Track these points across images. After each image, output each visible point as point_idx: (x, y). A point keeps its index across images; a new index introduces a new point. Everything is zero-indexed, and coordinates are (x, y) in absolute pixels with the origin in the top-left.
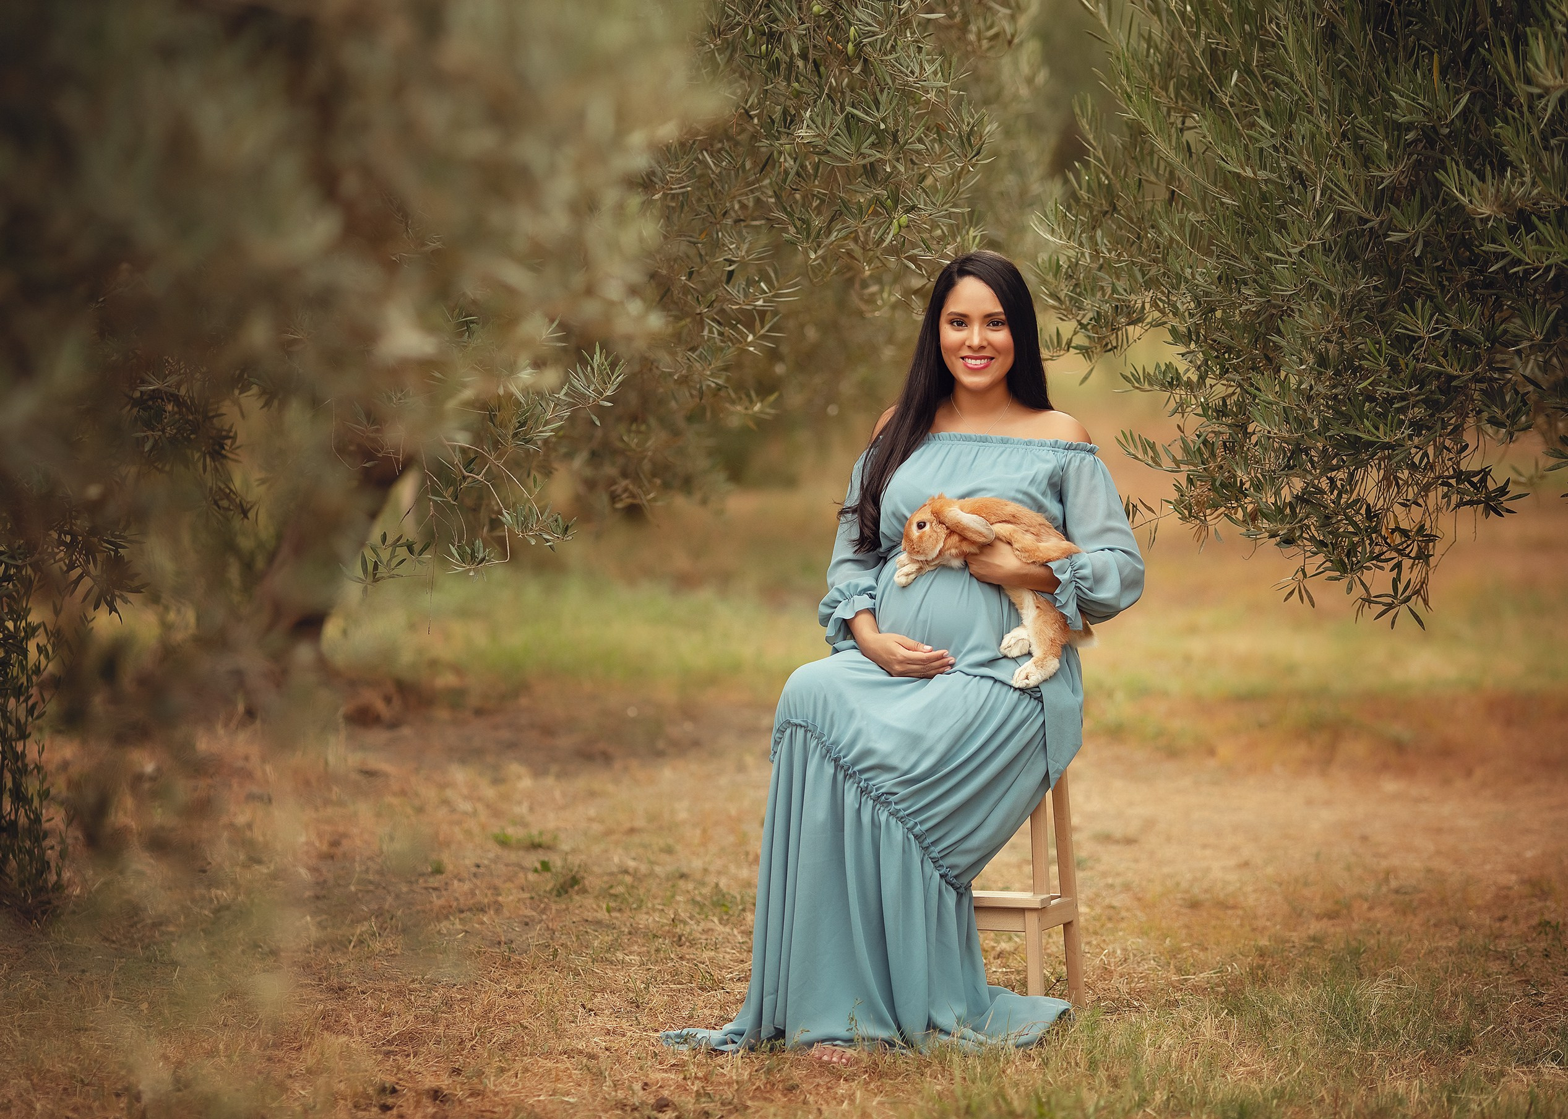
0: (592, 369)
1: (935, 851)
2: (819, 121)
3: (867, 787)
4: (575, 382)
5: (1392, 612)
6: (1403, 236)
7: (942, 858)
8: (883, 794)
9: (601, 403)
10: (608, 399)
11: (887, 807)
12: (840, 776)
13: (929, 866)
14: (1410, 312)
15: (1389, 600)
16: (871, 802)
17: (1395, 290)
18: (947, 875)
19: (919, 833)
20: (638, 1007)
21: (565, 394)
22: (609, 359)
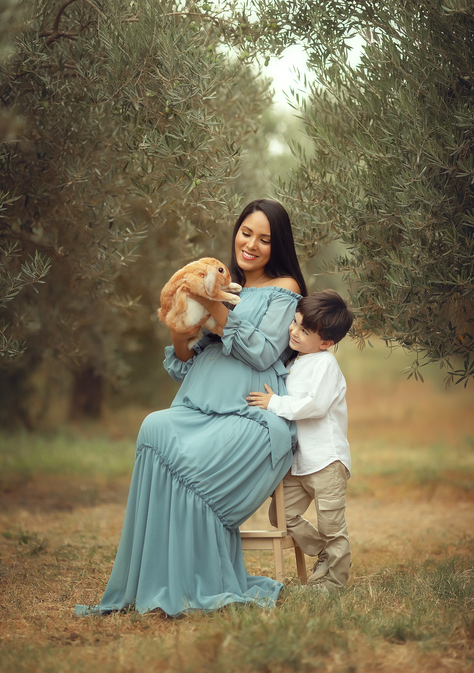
0: (34, 264)
1: (221, 513)
2: (151, 140)
3: (183, 480)
4: (25, 271)
5: (465, 380)
6: (465, 175)
7: (224, 516)
8: (191, 483)
9: (39, 281)
10: (42, 279)
11: (194, 490)
12: (169, 474)
13: (218, 521)
14: (470, 214)
15: (463, 373)
16: (185, 488)
17: (461, 203)
18: (227, 525)
19: (212, 504)
20: (66, 597)
21: (20, 278)
22: (43, 258)
